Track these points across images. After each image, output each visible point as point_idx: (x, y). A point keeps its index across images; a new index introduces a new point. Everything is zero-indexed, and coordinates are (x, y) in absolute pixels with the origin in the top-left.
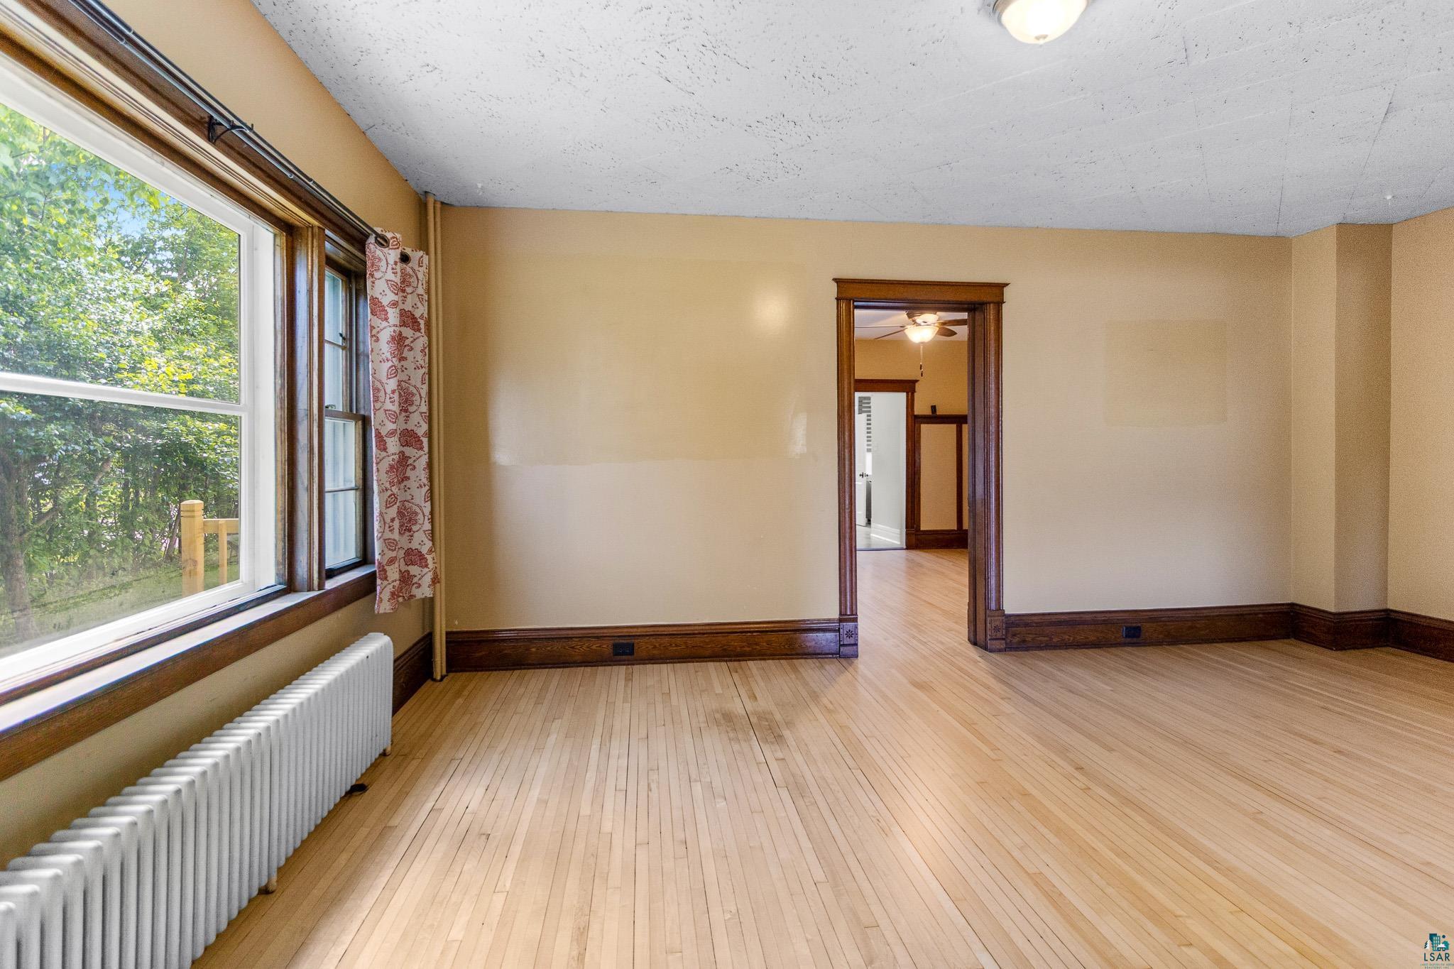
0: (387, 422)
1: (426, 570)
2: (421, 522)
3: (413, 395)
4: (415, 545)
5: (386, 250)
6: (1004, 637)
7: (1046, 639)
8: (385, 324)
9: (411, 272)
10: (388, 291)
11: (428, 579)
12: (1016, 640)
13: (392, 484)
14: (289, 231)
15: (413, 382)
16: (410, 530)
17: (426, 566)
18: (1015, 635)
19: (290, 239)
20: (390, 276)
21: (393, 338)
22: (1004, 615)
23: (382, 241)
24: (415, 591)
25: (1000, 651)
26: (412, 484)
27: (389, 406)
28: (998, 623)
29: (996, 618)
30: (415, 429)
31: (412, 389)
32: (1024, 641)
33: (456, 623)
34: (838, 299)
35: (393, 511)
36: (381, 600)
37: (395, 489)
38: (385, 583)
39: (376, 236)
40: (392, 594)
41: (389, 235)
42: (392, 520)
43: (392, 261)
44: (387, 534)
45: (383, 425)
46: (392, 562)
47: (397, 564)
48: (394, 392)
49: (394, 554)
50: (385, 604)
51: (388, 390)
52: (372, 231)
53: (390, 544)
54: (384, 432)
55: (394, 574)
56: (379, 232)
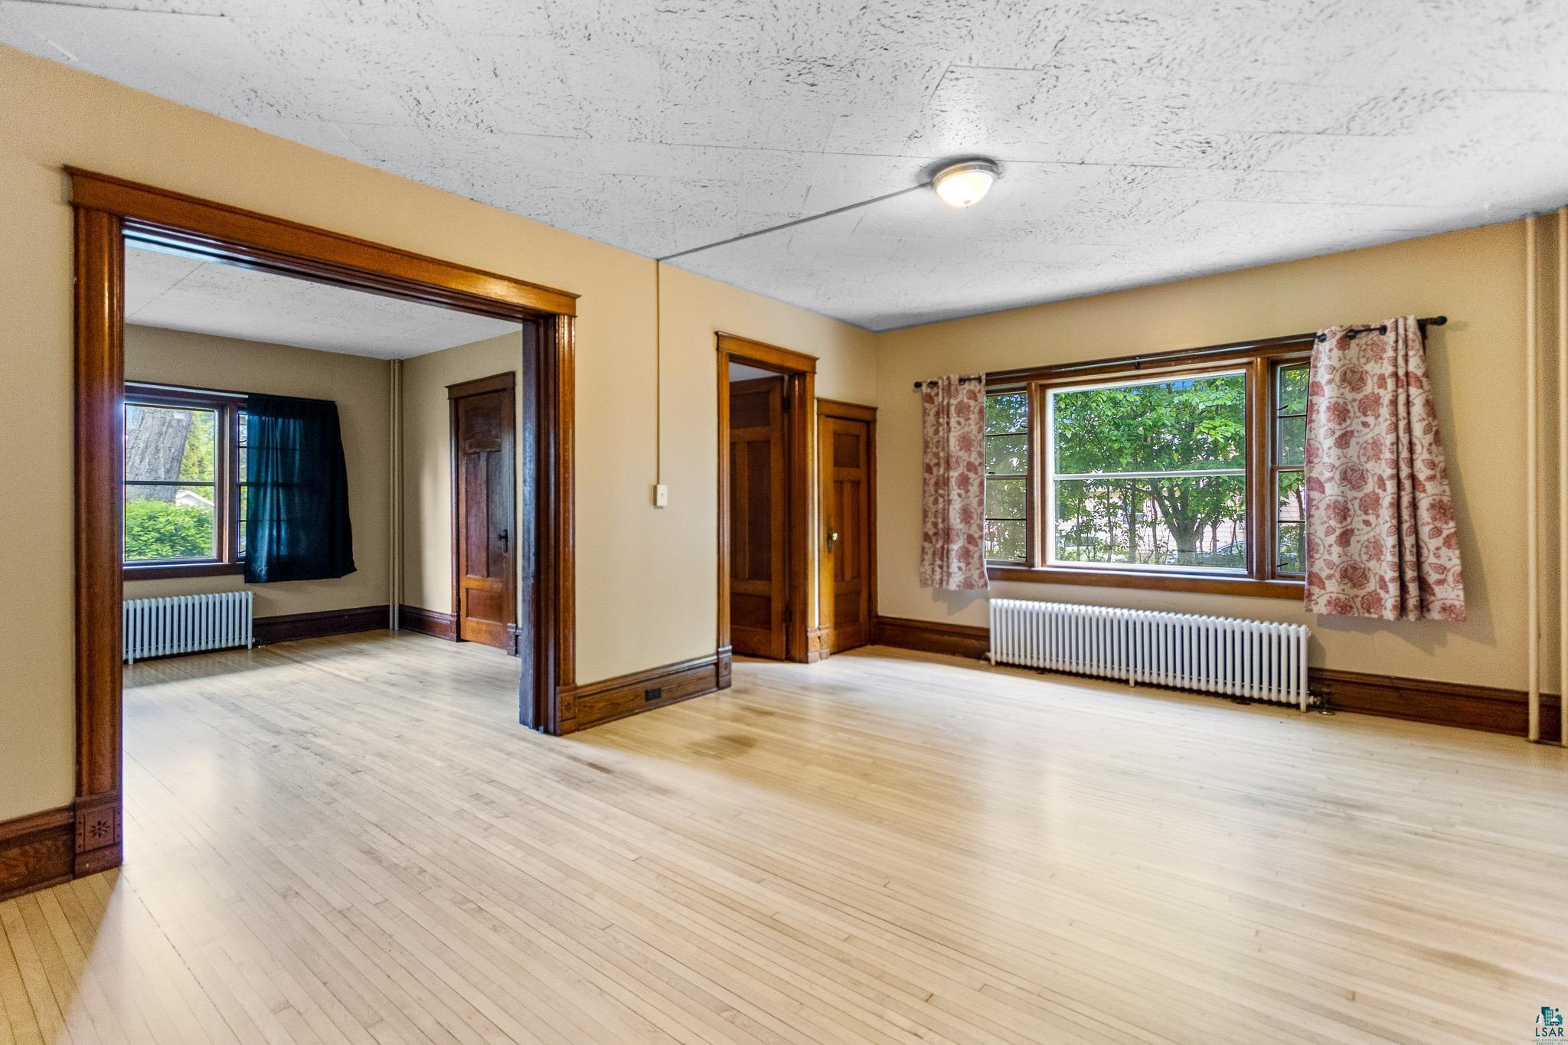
2: (1385, 553)
3: (1382, 444)
4: (1382, 573)
5: (1324, 344)
8: (1323, 399)
13: (1329, 518)
15: (1382, 434)
20: (1326, 362)
21: (1329, 408)
23: (1323, 338)
26: (1381, 520)
27: (1326, 460)
30: (1382, 474)
31: (1382, 439)
35: (1332, 539)
36: (1317, 603)
37: (1333, 523)
38: (1323, 592)
39: (1319, 337)
40: (1329, 602)
41: (1326, 332)
42: (1330, 546)
43: (1327, 350)
44: (1326, 556)
45: (1321, 473)
46: (1330, 577)
47: (1334, 581)
48: (1330, 448)
49: (1332, 572)
50: (1321, 607)
51: (1325, 448)
52: (1314, 335)
53: (1330, 564)
54: (1322, 479)
55: (1333, 587)
56: (1319, 333)
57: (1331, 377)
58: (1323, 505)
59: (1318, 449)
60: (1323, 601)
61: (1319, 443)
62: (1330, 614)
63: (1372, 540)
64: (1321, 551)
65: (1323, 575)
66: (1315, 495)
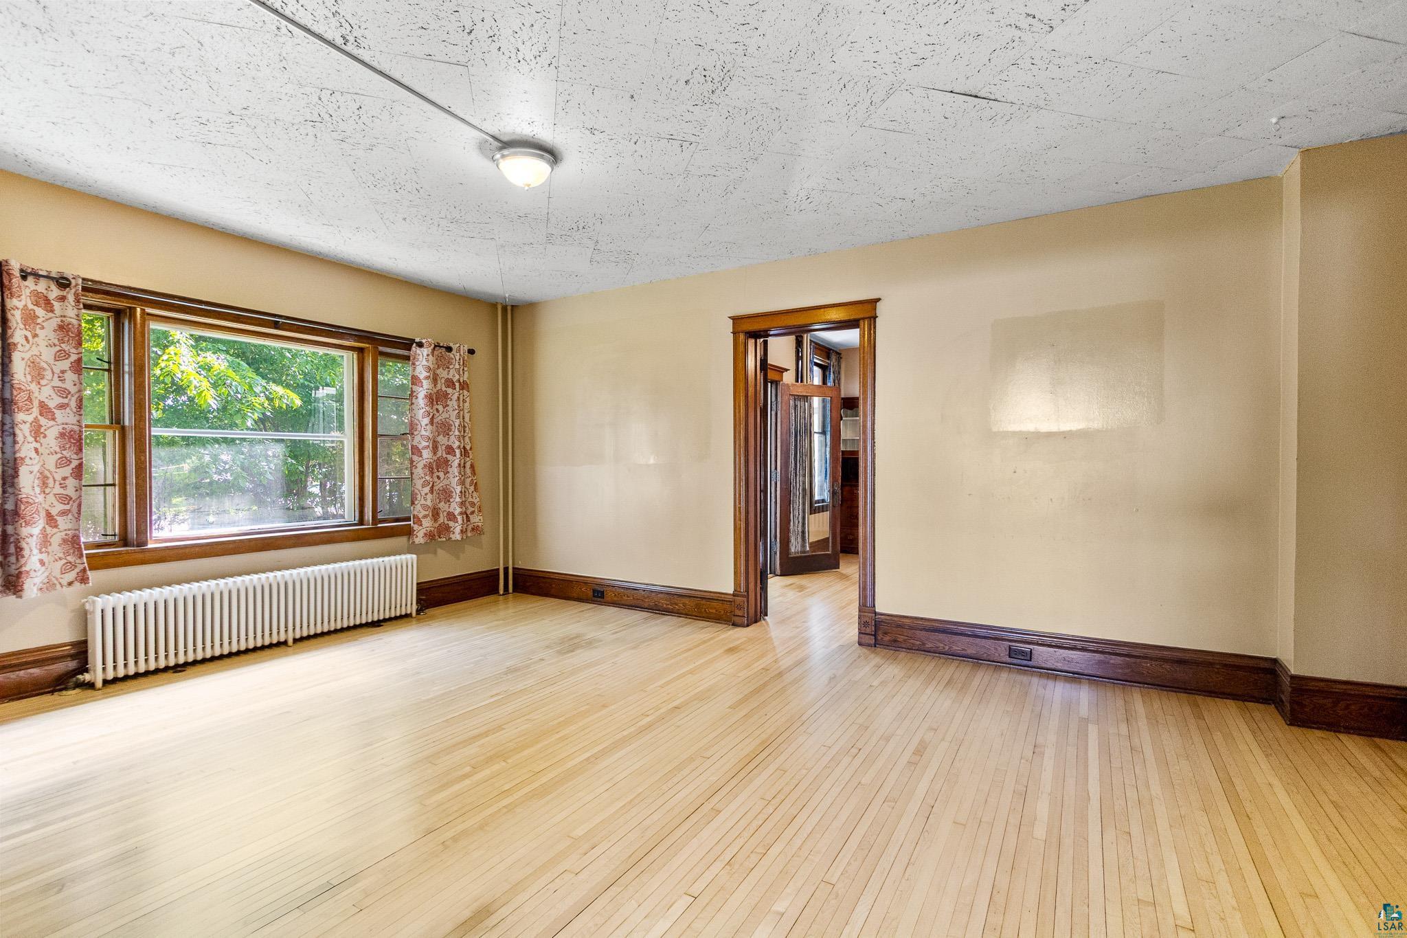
0: (422, 441)
1: (457, 524)
2: (454, 497)
3: (452, 425)
4: (451, 510)
5: (422, 349)
6: (873, 633)
7: (918, 643)
8: (421, 389)
9: (453, 357)
10: (423, 372)
11: (458, 530)
12: (887, 638)
13: (426, 475)
14: (361, 351)
15: (451, 418)
16: (449, 501)
17: (457, 522)
18: (886, 633)
19: (361, 355)
20: (425, 363)
21: (426, 396)
22: (875, 613)
23: (420, 345)
24: (452, 536)
25: (869, 645)
26: (450, 475)
27: (423, 433)
28: (867, 619)
29: (866, 614)
30: (452, 444)
31: (451, 422)
32: (895, 641)
33: (520, 562)
34: (734, 333)
35: (427, 489)
36: (417, 537)
37: (428, 478)
38: (421, 528)
39: (416, 343)
40: (425, 534)
41: (424, 341)
42: (426, 494)
43: (425, 355)
44: (423, 502)
45: (420, 443)
46: (425, 516)
47: (429, 518)
48: (426, 425)
49: (427, 513)
50: (419, 538)
51: (423, 424)
52: (413, 341)
53: (425, 507)
54: (420, 447)
55: (427, 523)
56: (417, 340)
57: (428, 374)
58: (420, 465)
59: (417, 425)
60: (421, 534)
61: (418, 420)
62: (426, 543)
63: (441, 489)
64: (419, 499)
65: (420, 516)
66: (415, 458)
